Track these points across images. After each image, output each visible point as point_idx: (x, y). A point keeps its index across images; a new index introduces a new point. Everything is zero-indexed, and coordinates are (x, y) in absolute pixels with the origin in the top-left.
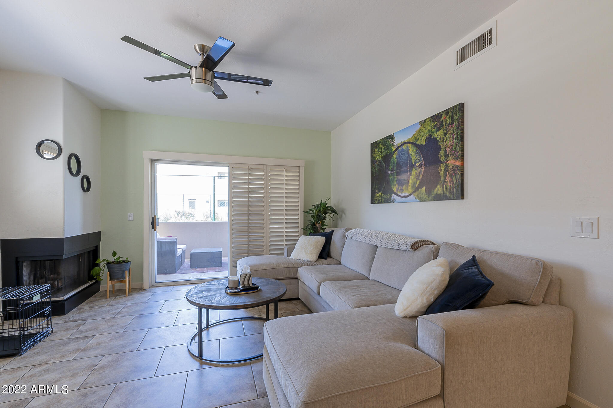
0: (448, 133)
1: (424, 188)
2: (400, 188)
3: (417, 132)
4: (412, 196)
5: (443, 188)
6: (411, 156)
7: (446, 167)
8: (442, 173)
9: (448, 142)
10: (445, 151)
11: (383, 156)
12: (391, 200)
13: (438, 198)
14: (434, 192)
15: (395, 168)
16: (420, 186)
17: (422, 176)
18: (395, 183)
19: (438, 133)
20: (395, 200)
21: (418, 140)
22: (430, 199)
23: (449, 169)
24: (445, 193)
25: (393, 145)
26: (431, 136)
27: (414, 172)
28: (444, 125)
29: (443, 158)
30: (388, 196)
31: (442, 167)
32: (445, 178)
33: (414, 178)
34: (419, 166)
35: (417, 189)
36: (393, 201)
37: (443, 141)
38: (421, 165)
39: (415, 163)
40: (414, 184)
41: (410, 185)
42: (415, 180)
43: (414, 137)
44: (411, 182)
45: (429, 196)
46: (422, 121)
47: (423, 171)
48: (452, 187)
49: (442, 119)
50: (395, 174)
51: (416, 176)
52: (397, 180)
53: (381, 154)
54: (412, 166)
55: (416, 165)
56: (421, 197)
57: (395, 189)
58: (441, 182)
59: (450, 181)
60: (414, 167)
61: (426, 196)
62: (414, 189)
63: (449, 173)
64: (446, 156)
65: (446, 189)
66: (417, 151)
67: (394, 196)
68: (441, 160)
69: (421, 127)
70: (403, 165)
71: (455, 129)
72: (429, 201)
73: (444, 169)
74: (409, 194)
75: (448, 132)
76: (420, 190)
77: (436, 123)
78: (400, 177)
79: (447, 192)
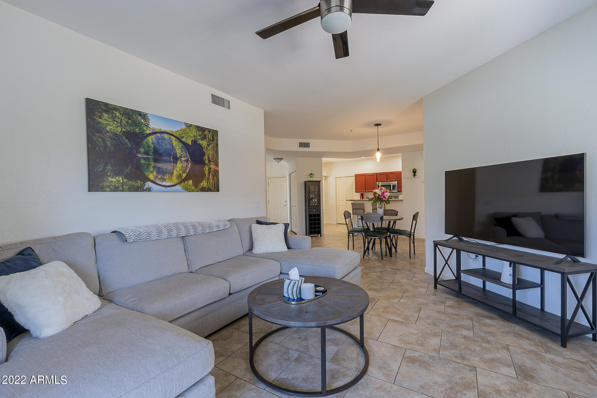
0: (211, 146)
1: (191, 181)
2: (160, 177)
3: (181, 130)
4: (177, 186)
5: (208, 183)
6: (175, 149)
7: (210, 169)
8: (206, 172)
9: (210, 152)
10: (209, 158)
11: (123, 130)
12: (145, 189)
13: (203, 190)
14: (200, 185)
15: (151, 153)
16: (187, 179)
17: (189, 171)
18: (152, 170)
19: (202, 142)
20: (151, 189)
21: (183, 138)
22: (197, 190)
23: (212, 171)
24: (209, 187)
25: (147, 126)
26: (197, 141)
27: (179, 165)
28: (207, 138)
29: (207, 162)
30: (138, 183)
31: (207, 168)
32: (209, 176)
33: (180, 170)
34: (185, 161)
35: (183, 181)
36: (149, 190)
37: (207, 149)
38: (187, 161)
39: (181, 157)
40: (180, 176)
41: (175, 176)
42: (181, 172)
43: (178, 132)
44: (175, 173)
45: (196, 188)
46: (187, 124)
47: (189, 166)
48: (214, 184)
49: (206, 133)
50: (152, 160)
51: (182, 169)
52: (154, 167)
53: (119, 126)
54: (176, 159)
55: (182, 159)
56: (188, 188)
57: (151, 177)
58: (206, 178)
59: (212, 179)
60: (179, 160)
61: (193, 188)
62: (180, 180)
63: (211, 173)
64: (209, 161)
65: (210, 184)
66: (182, 146)
67: (149, 184)
68: (206, 162)
69: (186, 128)
70: (165, 154)
71: (215, 145)
72: (196, 191)
73: (208, 169)
74: (173, 184)
75: (210, 144)
76: (186, 182)
77: (200, 133)
78: (159, 165)
79: (210, 187)
